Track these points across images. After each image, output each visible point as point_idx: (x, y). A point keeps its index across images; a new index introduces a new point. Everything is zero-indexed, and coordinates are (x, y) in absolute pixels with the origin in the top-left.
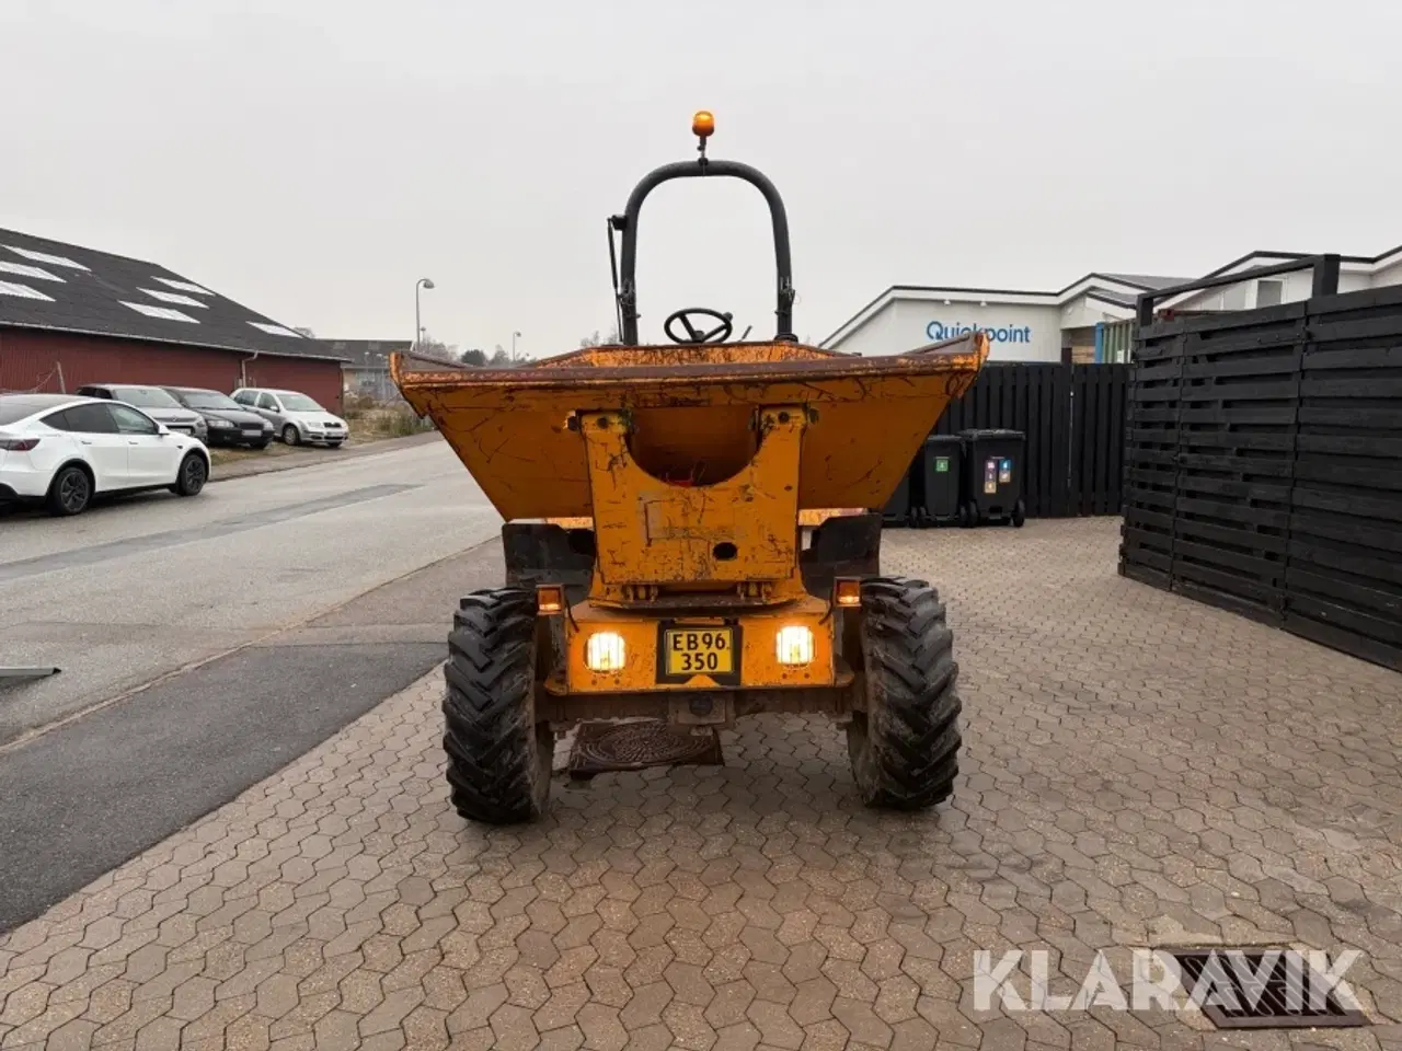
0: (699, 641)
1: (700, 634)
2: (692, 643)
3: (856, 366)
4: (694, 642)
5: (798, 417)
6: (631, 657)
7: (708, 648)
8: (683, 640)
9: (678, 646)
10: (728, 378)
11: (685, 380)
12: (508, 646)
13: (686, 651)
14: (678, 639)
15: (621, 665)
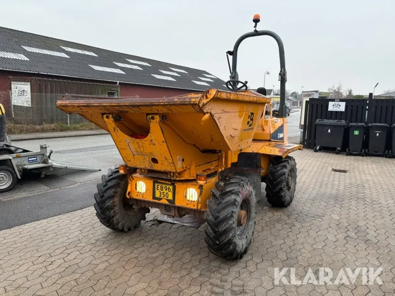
0: (164, 188)
1: (164, 186)
3: (162, 101)
4: (162, 188)
5: (157, 118)
6: (147, 190)
7: (166, 191)
8: (159, 187)
9: (158, 189)
10: (127, 104)
11: (116, 104)
13: (160, 191)
14: (158, 186)
15: (144, 191)
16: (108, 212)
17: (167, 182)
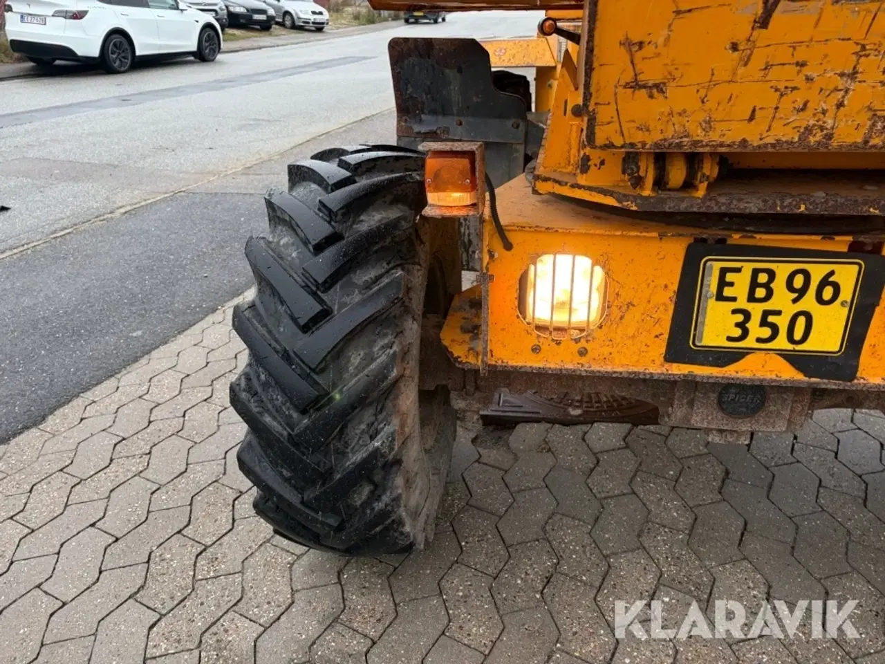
0: (779, 285)
1: (783, 270)
2: (760, 288)
4: (767, 286)
6: (614, 304)
7: (795, 301)
9: (727, 292)
12: (363, 276)
13: (742, 303)
14: (730, 277)
15: (595, 315)
16: (366, 490)
17: (813, 242)
